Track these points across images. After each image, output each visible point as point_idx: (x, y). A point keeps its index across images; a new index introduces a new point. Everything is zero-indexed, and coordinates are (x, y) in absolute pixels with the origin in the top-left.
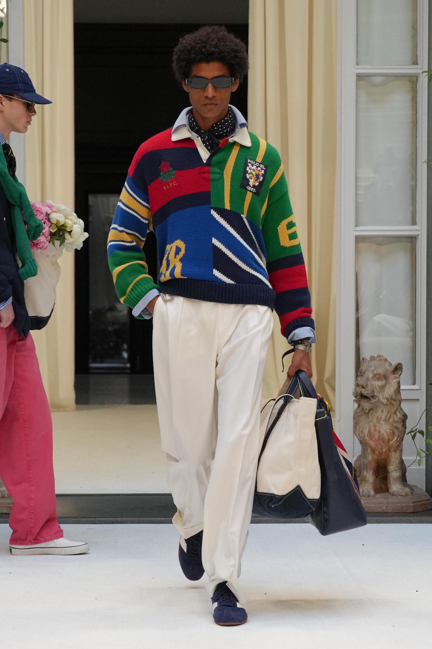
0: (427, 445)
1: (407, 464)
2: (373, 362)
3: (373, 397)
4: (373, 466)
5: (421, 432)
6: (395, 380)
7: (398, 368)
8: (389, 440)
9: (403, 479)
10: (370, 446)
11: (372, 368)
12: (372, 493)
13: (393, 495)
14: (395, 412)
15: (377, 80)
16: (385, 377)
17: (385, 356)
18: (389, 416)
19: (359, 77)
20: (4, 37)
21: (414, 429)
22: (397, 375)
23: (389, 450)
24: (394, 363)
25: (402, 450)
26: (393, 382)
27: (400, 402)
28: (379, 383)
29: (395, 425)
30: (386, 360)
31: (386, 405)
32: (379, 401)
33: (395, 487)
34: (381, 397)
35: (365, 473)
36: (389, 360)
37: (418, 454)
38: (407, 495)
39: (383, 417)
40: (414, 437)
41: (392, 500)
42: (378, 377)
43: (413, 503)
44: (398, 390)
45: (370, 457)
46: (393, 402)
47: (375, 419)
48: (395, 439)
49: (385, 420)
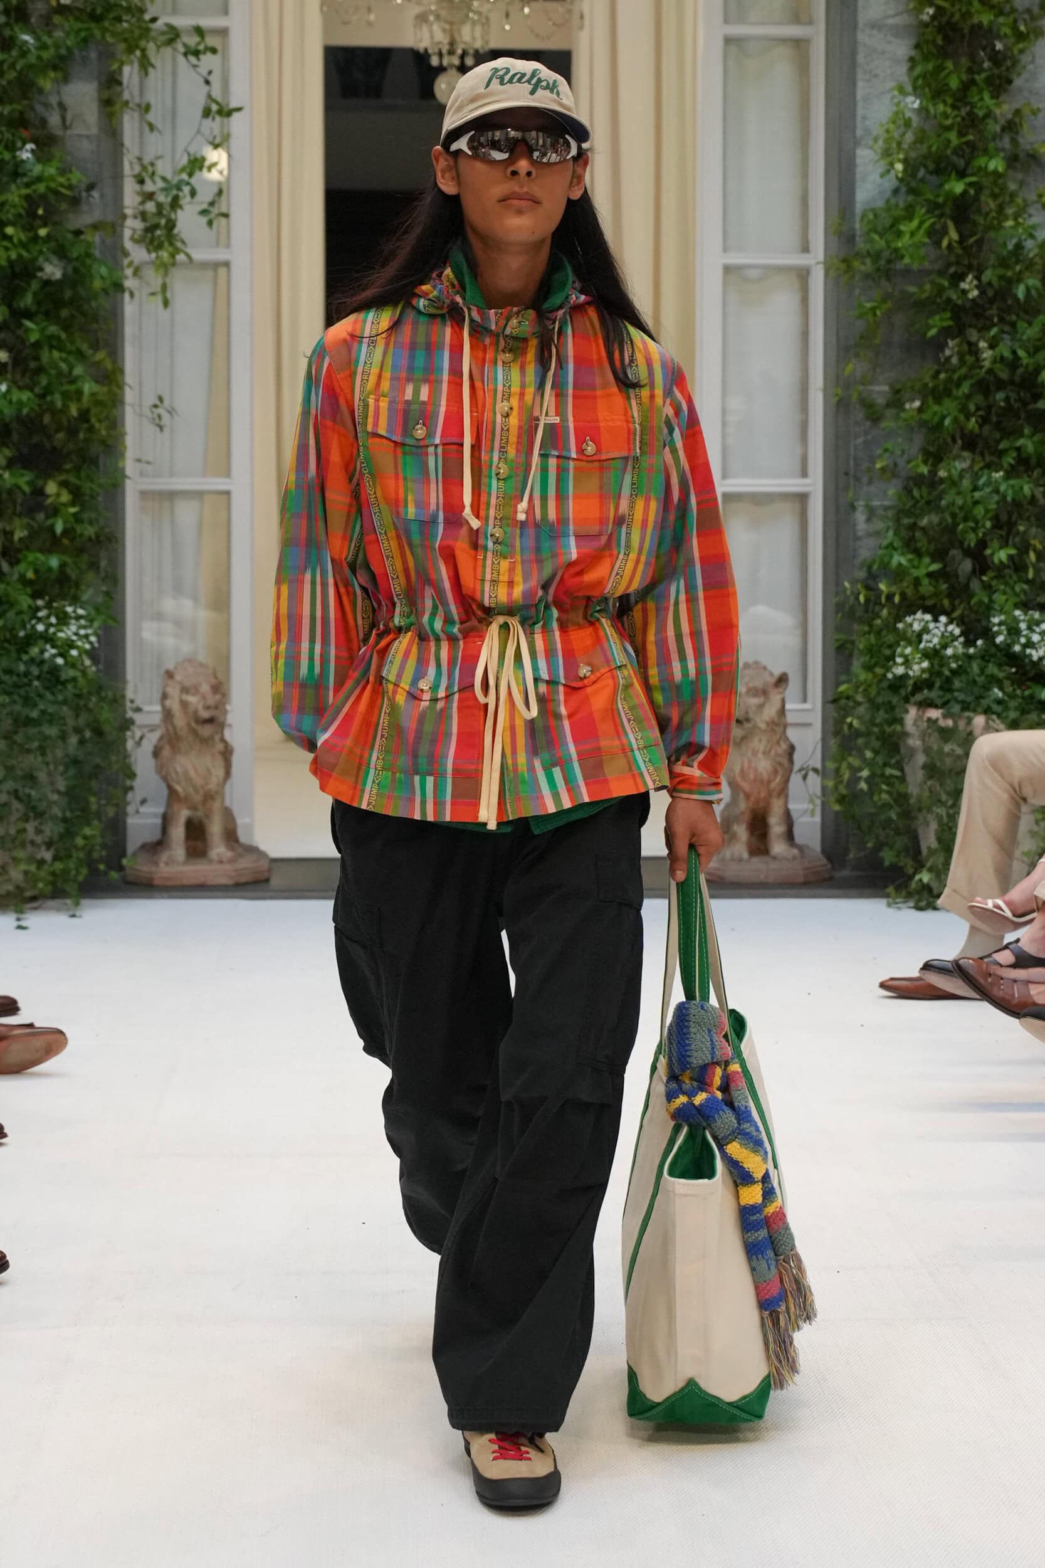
0: (824, 789)
1: (794, 815)
2: (747, 672)
3: (748, 720)
4: (746, 819)
5: (815, 770)
6: (779, 697)
7: (782, 680)
8: (769, 782)
9: (790, 836)
10: (743, 791)
11: (746, 679)
12: (745, 855)
13: (775, 858)
14: (778, 743)
15: (753, 274)
16: (765, 693)
17: (764, 661)
18: (769, 746)
19: (728, 269)
20: (224, 210)
21: (805, 766)
22: (780, 690)
23: (770, 795)
24: (777, 672)
25: (787, 796)
26: (775, 698)
27: (785, 726)
28: (754, 701)
29: (778, 759)
30: (765, 668)
31: (765, 731)
32: (755, 726)
33: (778, 847)
34: (758, 719)
35: (735, 828)
36: (770, 668)
37: (811, 801)
38: (794, 858)
39: (762, 748)
40: (805, 777)
41: (773, 865)
42: (753, 692)
43: (804, 869)
44: (782, 711)
45: (743, 805)
46: (775, 728)
47: (750, 753)
48: (777, 780)
49: (764, 753)
